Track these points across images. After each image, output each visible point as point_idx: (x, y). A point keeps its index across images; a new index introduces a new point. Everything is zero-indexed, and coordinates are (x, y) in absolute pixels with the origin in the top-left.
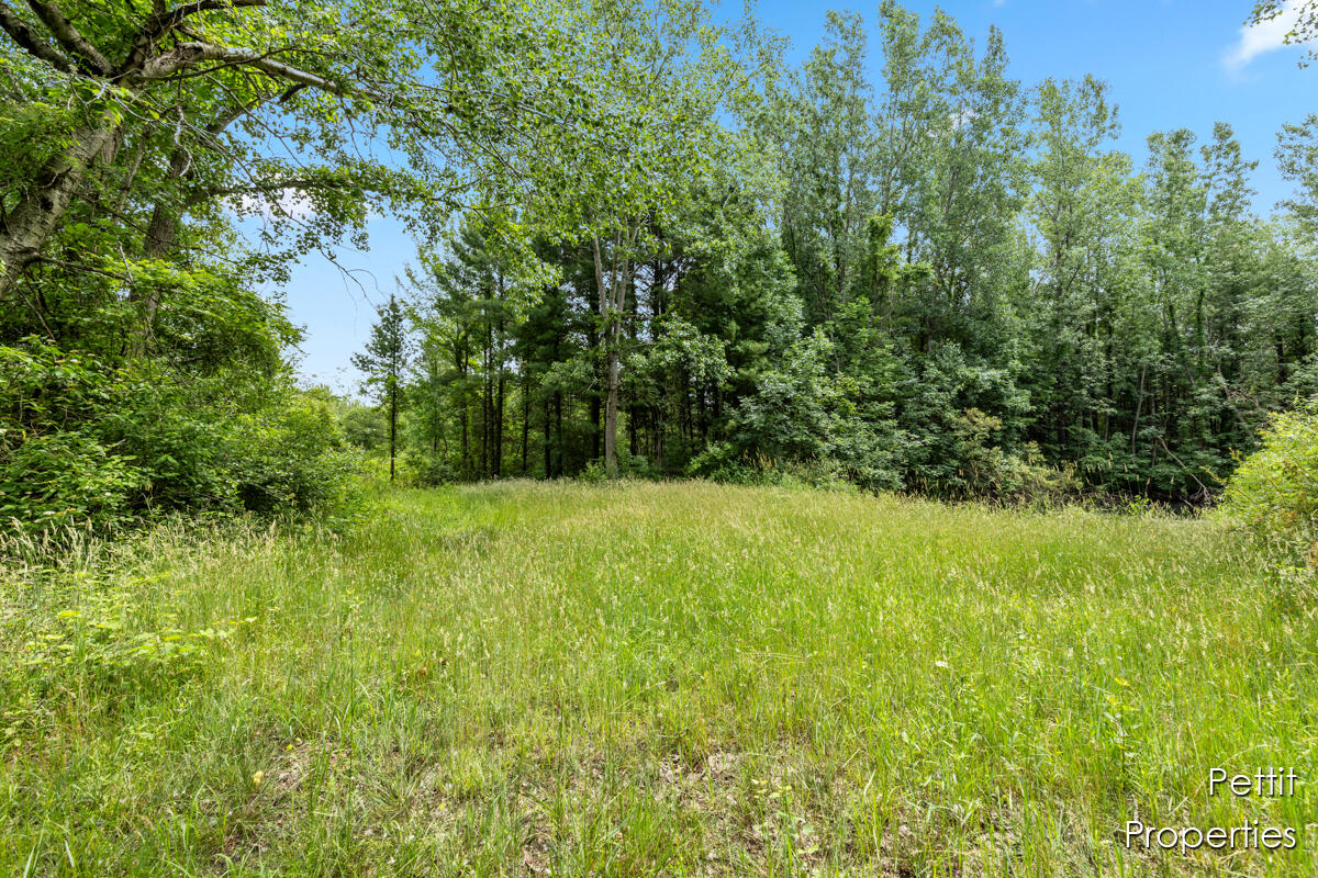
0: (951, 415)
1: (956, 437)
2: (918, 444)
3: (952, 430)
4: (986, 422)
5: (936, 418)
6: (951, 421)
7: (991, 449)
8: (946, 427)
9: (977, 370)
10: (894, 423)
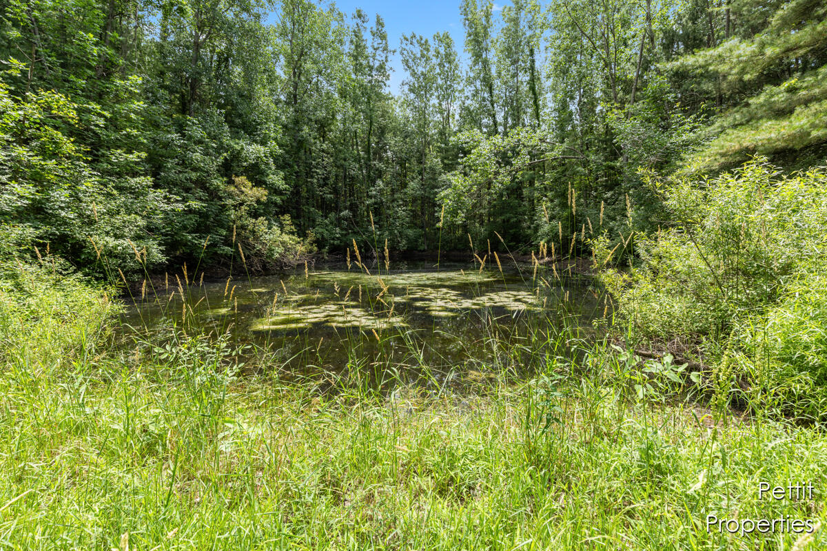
0: (218, 182)
1: (224, 206)
2: (180, 207)
3: (220, 199)
4: (253, 193)
5: (202, 184)
6: (217, 189)
7: (257, 219)
8: (213, 195)
9: (242, 143)
10: (149, 180)
